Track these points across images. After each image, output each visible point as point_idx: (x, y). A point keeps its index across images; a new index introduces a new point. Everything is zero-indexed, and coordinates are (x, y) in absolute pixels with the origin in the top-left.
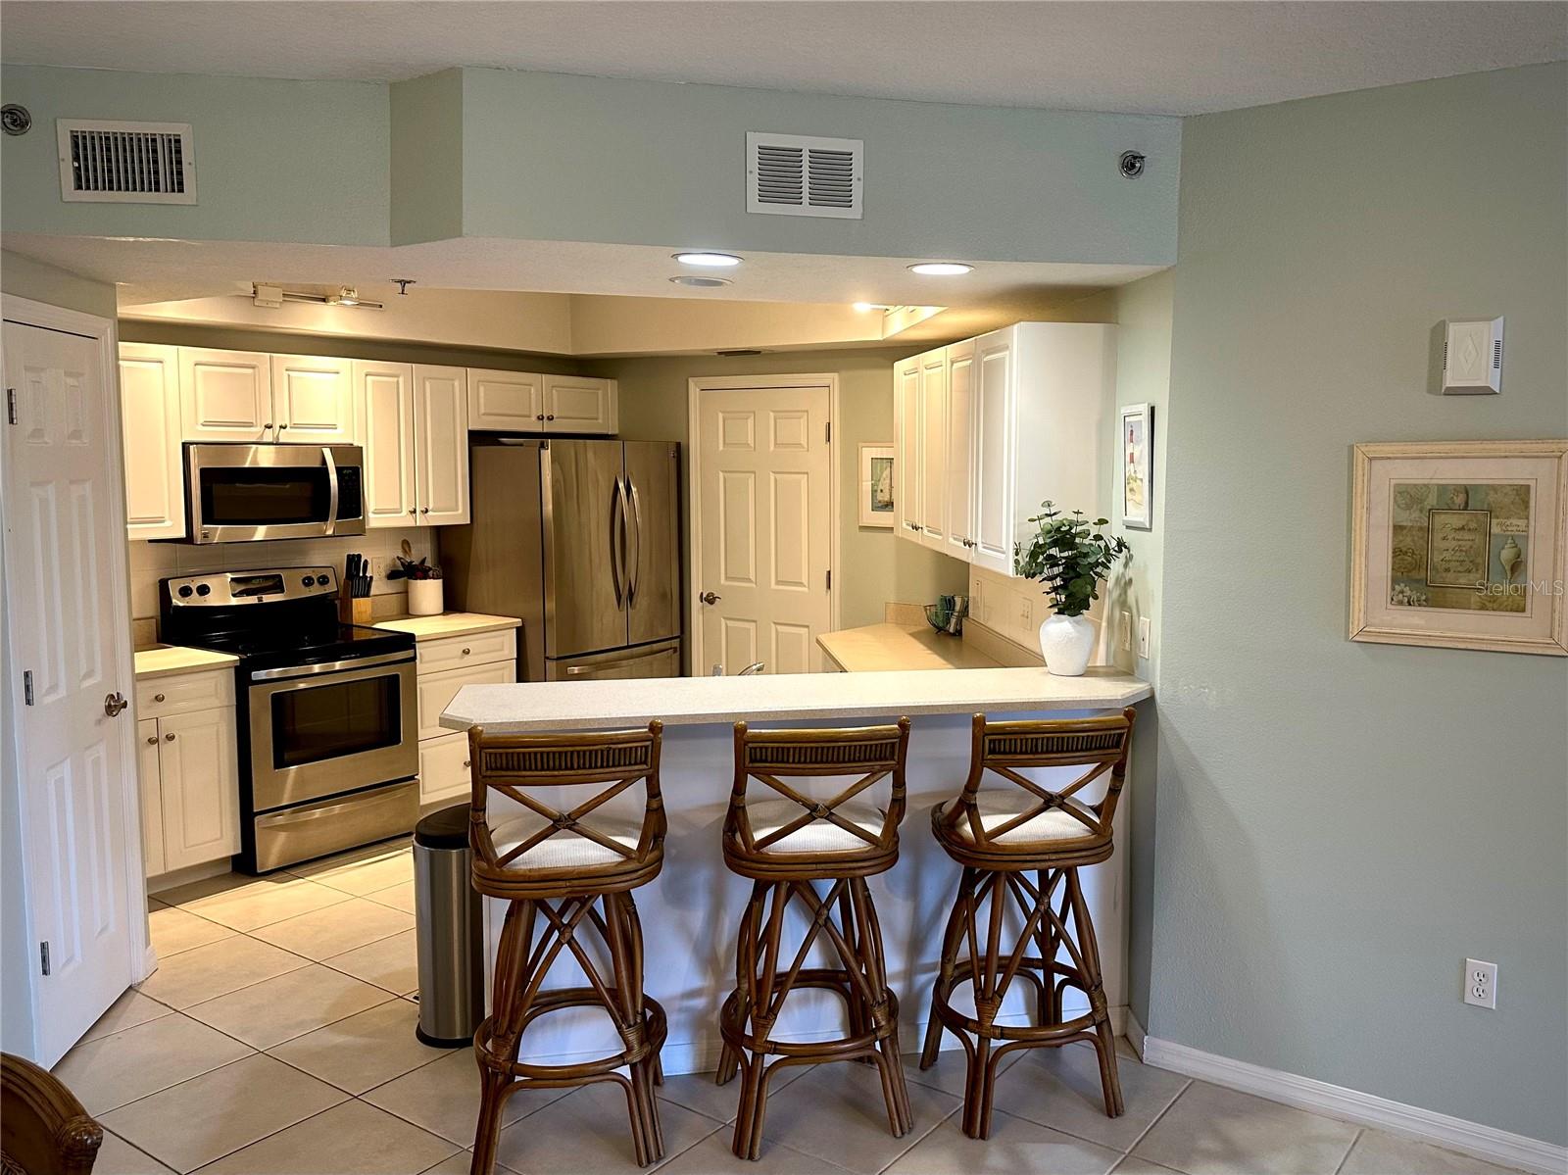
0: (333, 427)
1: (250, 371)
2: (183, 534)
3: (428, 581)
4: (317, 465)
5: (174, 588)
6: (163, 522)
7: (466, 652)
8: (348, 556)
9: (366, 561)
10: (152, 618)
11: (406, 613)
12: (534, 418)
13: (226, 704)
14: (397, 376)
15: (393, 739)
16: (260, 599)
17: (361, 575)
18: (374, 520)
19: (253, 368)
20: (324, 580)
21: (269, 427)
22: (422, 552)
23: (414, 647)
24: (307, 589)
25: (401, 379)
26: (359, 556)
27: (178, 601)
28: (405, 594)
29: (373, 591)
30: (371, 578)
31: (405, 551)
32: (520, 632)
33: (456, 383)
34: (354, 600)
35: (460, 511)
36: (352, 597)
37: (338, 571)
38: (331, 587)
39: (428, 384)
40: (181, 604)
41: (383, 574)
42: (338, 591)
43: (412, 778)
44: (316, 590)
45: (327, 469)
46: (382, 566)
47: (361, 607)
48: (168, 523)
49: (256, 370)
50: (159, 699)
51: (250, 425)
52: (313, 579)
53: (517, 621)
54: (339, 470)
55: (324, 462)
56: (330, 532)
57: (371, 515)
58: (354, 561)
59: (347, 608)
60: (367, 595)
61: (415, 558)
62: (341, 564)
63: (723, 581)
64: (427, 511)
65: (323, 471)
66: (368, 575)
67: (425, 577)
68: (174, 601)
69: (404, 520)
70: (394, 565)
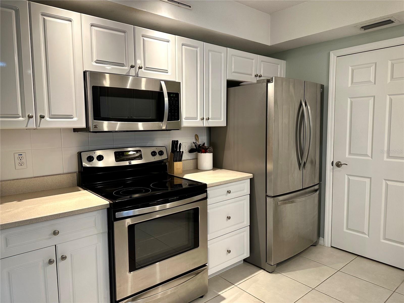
0: (166, 71)
1: (123, 34)
2: (84, 126)
3: (207, 154)
4: (157, 90)
5: (84, 156)
6: (72, 118)
7: (229, 192)
8: (173, 141)
9: (180, 144)
10: (75, 173)
11: (197, 168)
12: (253, 76)
13: (102, 232)
14: (197, 48)
15: (196, 244)
16: (130, 163)
17: (178, 150)
18: (185, 122)
19: (124, 32)
20: (161, 153)
21: (132, 67)
22: (203, 140)
23: (206, 191)
24: (153, 157)
25: (198, 49)
26: (177, 141)
27: (86, 164)
28: (196, 159)
29: (184, 158)
30: (183, 152)
31: (196, 139)
32: (252, 180)
33: (223, 55)
34: (175, 163)
35: (222, 120)
36: (174, 161)
37: (168, 148)
38: (164, 157)
39: (210, 54)
40: (88, 166)
41: (187, 150)
42: (167, 158)
43: (205, 265)
44: (158, 158)
45: (163, 93)
46: (187, 146)
47: (178, 166)
48: (75, 119)
49: (126, 34)
50: (55, 233)
51: (122, 65)
52: (156, 153)
53: (250, 175)
54: (169, 94)
55: (161, 88)
56: (164, 128)
57: (184, 120)
58: (175, 144)
59: (172, 167)
60: (180, 160)
61: (200, 142)
62: (169, 145)
63: (347, 156)
64: (209, 119)
65: (161, 94)
66: (181, 150)
67: (205, 152)
68: (83, 164)
69: (198, 123)
70: (192, 146)
